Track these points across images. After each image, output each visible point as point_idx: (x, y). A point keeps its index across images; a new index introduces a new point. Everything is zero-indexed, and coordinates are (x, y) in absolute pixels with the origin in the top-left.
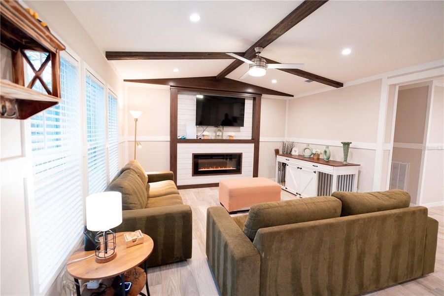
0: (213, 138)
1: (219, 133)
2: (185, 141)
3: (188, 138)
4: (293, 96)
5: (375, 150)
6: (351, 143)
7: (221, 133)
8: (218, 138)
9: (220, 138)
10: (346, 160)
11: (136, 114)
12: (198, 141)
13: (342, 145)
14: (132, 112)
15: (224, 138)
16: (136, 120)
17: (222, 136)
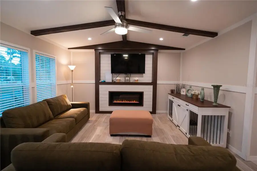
0: (124, 81)
1: (127, 78)
2: (105, 83)
3: (107, 81)
4: (184, 49)
5: (246, 93)
6: (221, 86)
7: (128, 78)
8: (126, 81)
9: (128, 81)
10: (216, 102)
11: (72, 68)
12: (113, 83)
13: (212, 87)
14: (69, 66)
15: (131, 81)
16: (72, 71)
17: (129, 80)
